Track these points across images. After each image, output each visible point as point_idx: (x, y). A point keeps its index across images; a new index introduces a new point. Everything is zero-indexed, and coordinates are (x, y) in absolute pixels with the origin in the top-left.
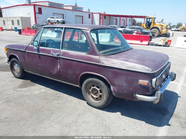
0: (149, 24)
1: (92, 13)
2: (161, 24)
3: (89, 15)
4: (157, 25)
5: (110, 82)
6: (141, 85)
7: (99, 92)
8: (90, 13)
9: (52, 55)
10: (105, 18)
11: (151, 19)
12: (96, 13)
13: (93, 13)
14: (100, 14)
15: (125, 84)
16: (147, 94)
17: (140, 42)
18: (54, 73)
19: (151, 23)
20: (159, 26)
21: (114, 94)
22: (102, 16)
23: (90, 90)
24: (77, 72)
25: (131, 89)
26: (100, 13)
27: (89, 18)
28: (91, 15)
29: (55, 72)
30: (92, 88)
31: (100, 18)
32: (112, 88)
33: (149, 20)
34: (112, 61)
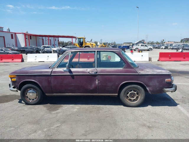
0: (81, 44)
1: (14, 33)
2: (91, 43)
3: (12, 35)
4: (88, 44)
5: (146, 85)
6: (167, 82)
7: (136, 94)
8: (12, 33)
9: (89, 74)
10: (31, 39)
11: (81, 39)
12: (21, 33)
13: (16, 33)
14: (25, 35)
15: (157, 84)
16: (170, 87)
17: (87, 59)
18: (91, 89)
19: (83, 42)
20: (90, 44)
21: (150, 92)
22: (27, 37)
23: (128, 95)
24: (117, 83)
25: (161, 86)
26: (24, 33)
27: (12, 38)
28: (13, 36)
29: (93, 87)
30: (130, 93)
31: (26, 39)
32: (148, 89)
33: (81, 40)
34: (146, 71)
